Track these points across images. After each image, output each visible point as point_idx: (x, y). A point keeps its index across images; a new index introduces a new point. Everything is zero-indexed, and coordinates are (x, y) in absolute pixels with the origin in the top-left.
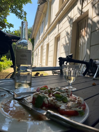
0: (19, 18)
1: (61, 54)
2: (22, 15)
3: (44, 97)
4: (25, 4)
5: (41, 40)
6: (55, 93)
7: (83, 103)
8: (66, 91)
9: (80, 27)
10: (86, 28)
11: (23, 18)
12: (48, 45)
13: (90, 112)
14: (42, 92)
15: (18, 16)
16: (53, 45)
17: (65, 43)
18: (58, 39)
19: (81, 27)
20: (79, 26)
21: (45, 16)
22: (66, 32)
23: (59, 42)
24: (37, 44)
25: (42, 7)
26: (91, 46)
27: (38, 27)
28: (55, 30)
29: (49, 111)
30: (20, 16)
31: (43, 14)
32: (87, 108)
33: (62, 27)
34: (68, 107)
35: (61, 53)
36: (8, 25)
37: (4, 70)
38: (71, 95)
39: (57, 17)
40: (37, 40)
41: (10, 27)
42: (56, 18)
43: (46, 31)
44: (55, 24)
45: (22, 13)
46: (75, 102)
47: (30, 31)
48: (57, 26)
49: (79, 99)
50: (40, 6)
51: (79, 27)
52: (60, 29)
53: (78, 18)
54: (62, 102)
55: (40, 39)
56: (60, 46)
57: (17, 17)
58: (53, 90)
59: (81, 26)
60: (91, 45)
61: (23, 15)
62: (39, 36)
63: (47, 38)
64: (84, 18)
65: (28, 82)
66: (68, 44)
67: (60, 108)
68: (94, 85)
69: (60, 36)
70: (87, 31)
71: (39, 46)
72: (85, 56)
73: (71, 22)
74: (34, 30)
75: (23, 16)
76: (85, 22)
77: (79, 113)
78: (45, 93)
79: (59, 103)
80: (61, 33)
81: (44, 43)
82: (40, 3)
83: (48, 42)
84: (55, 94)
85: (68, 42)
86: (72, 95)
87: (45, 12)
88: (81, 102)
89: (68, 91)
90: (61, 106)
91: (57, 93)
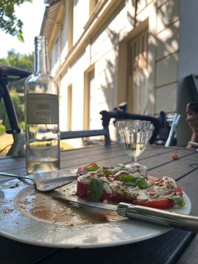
2: (13, 27)
3: (103, 182)
4: (18, 4)
6: (119, 173)
7: (175, 186)
8: (136, 169)
10: (145, 54)
11: (15, 32)
12: (70, 88)
14: (93, 174)
15: (5, 29)
17: (105, 84)
19: (135, 52)
20: (131, 50)
21: (62, 29)
22: (107, 60)
23: (91, 83)
25: (55, 10)
26: (156, 88)
29: (122, 203)
30: (9, 29)
31: (56, 25)
43: (64, 60)
45: (13, 23)
46: (162, 185)
48: (88, 49)
49: (168, 180)
50: (50, 8)
52: (95, 54)
53: (129, 34)
54: (137, 187)
57: (3, 30)
58: (110, 170)
60: (157, 85)
61: (15, 27)
64: (140, 34)
65: (53, 160)
66: (112, 86)
67: (138, 197)
68: (176, 159)
69: (94, 69)
70: (147, 58)
73: (116, 41)
75: (16, 29)
76: (143, 41)
78: (99, 176)
79: (131, 191)
80: (96, 64)
82: (50, 2)
83: (70, 82)
84: (120, 175)
87: (60, 21)
88: (172, 185)
89: (140, 169)
90: (138, 194)
91: (122, 173)
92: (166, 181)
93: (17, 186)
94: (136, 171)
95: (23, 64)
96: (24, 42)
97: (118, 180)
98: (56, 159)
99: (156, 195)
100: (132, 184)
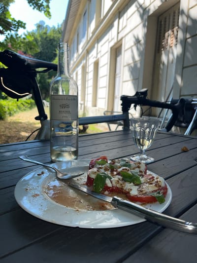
0: (35, 9)
1: (124, 83)
2: (40, 2)
3: (106, 178)
5: (81, 53)
6: (121, 169)
7: (163, 185)
8: (137, 165)
9: (163, 26)
10: (175, 30)
11: (42, 7)
12: (96, 64)
13: (173, 198)
14: (100, 168)
15: (33, 4)
16: (107, 63)
17: (131, 61)
18: (116, 51)
19: (165, 27)
20: (161, 25)
21: (90, 0)
22: (134, 37)
23: (118, 59)
24: (75, 62)
26: (183, 68)
27: (75, 24)
28: (110, 32)
29: (116, 197)
30: (37, 4)
32: (170, 192)
33: (126, 26)
34: (141, 191)
35: (124, 80)
36: (14, 23)
37: (10, 116)
38: (145, 173)
39: (115, 4)
40: (74, 53)
41: (18, 28)
42: (113, 7)
43: (91, 35)
44: (112, 18)
46: (151, 184)
47: (60, 33)
48: (116, 23)
49: (158, 180)
51: (161, 27)
52: (122, 29)
53: (159, 7)
54: (132, 184)
55: (80, 50)
56: (122, 67)
57: (31, 6)
58: (117, 164)
59: (165, 24)
60: (185, 66)
61: (42, 2)
62: (78, 44)
63: (95, 50)
64: (171, 8)
66: (139, 65)
67: (131, 192)
68: (184, 151)
69: (121, 45)
70: (177, 35)
71: (77, 66)
72: (172, 88)
73: (146, 16)
74: (67, 31)
75: (43, 4)
76: (174, 16)
77: (157, 199)
78: (106, 170)
79: (128, 186)
80: (123, 39)
81: (89, 59)
83: (96, 57)
84: (121, 171)
85: (137, 58)
86: (147, 171)
88: (160, 184)
89: (140, 165)
90: (131, 190)
91: (123, 169)
92: (156, 180)
93: (43, 173)
94: (136, 167)
95: (52, 38)
96: (50, 19)
97: (119, 175)
98: (75, 149)
99: (144, 192)
100: (129, 180)
